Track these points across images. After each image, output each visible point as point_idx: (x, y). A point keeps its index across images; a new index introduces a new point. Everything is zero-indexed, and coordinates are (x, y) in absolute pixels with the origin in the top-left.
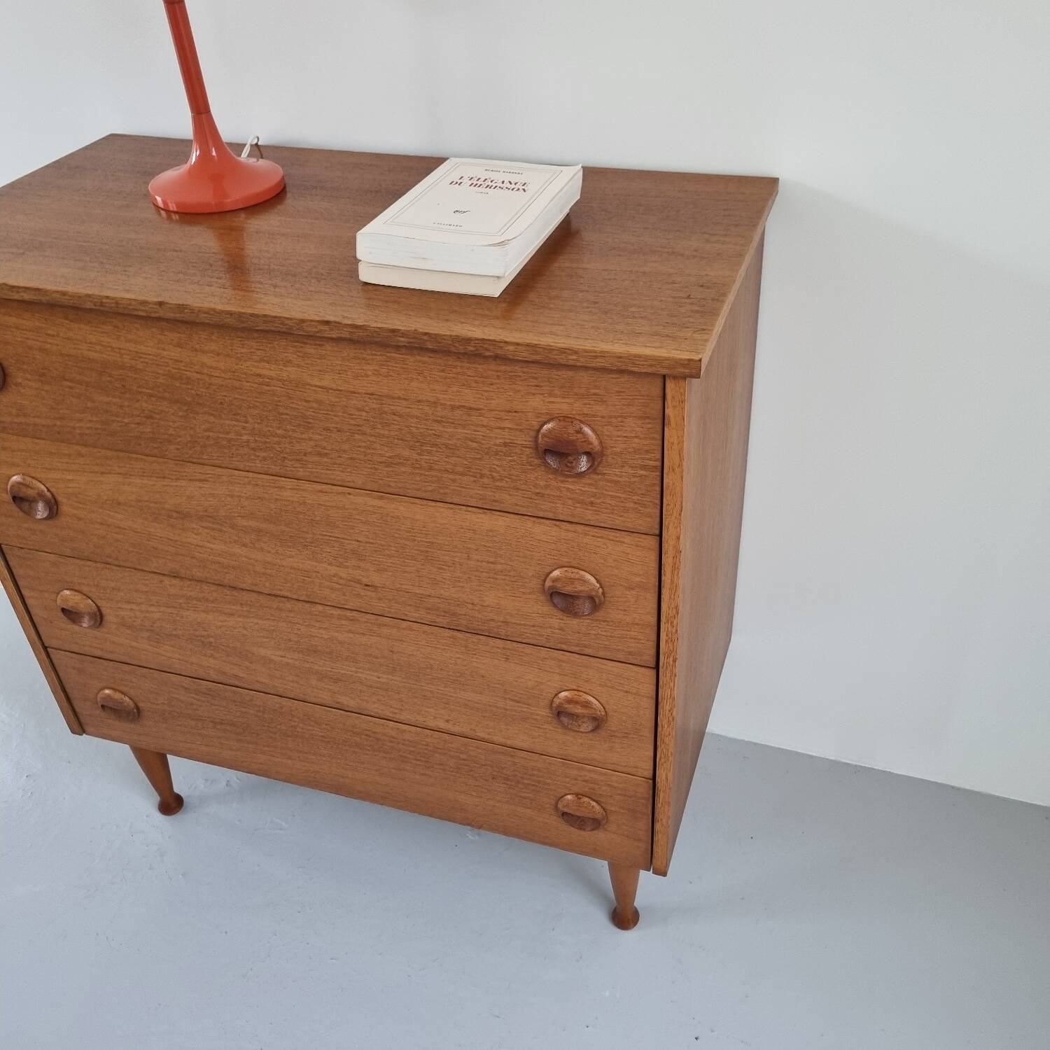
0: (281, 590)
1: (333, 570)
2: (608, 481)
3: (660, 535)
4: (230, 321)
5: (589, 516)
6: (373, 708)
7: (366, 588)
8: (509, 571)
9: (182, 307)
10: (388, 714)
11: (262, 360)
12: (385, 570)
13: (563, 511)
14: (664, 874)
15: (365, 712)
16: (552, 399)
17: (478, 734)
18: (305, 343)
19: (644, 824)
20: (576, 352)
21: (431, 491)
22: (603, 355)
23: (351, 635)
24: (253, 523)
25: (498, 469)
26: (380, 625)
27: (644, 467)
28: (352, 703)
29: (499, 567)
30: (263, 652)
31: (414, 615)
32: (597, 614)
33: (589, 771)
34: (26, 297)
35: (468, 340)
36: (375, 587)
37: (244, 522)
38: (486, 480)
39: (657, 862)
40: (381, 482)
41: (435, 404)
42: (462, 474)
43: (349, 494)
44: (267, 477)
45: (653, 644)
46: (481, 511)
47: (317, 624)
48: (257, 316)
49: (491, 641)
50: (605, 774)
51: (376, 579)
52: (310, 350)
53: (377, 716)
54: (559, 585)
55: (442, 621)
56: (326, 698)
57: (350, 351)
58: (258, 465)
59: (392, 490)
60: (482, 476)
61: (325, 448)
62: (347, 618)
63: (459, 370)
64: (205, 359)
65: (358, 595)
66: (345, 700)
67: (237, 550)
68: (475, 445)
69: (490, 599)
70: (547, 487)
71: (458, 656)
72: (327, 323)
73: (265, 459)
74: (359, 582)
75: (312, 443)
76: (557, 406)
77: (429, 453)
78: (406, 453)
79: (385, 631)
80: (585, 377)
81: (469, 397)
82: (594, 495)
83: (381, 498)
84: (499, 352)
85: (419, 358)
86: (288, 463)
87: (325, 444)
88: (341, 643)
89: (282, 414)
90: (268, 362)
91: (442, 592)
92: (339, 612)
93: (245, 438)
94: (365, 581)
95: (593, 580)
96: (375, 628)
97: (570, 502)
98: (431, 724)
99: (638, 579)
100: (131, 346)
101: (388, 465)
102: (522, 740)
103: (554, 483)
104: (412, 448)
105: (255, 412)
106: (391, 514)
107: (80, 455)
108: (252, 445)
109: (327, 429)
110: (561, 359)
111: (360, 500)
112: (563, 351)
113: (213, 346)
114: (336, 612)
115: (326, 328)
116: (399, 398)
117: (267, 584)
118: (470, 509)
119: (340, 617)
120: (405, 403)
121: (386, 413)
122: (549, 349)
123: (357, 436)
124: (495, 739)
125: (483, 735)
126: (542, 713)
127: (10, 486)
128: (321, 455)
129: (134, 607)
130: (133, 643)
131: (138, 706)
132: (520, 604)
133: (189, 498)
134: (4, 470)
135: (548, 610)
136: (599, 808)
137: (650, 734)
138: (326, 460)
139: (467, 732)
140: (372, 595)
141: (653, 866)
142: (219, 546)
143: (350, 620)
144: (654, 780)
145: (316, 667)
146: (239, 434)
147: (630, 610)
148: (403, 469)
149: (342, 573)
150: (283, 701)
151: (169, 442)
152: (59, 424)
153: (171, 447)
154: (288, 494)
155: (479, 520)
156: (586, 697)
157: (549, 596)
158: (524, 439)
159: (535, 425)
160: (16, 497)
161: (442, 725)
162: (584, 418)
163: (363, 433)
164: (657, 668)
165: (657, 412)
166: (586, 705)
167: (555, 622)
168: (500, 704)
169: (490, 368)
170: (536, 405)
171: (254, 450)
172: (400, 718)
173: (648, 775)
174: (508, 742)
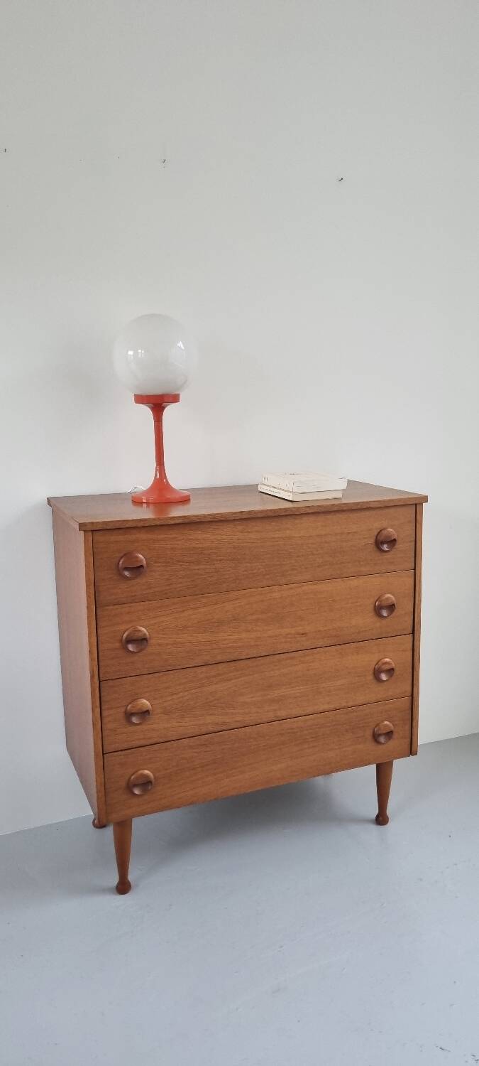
0: (260, 653)
1: (287, 630)
2: (399, 550)
3: (415, 569)
4: (270, 514)
5: (392, 568)
6: (295, 712)
7: (302, 636)
8: (362, 604)
9: (250, 512)
10: (301, 712)
11: (277, 530)
12: (311, 623)
13: (383, 568)
14: (416, 754)
15: (290, 717)
16: (382, 522)
17: (342, 705)
19: (408, 727)
21: (336, 574)
22: (400, 500)
23: (290, 668)
24: (254, 617)
25: (362, 556)
26: (305, 656)
27: (411, 542)
28: (284, 714)
29: (358, 604)
30: (243, 699)
32: (394, 613)
33: (387, 704)
34: (177, 521)
36: (306, 634)
37: (250, 618)
38: (357, 563)
39: (413, 748)
40: (316, 576)
41: (342, 534)
42: (348, 563)
43: (303, 586)
44: (267, 588)
45: (412, 621)
46: (354, 577)
47: (274, 668)
49: (353, 645)
50: (394, 703)
51: (307, 629)
52: (297, 521)
53: (296, 716)
54: (382, 602)
55: (333, 642)
56: (271, 716)
57: (312, 518)
58: (264, 583)
60: (356, 561)
61: (296, 566)
63: (352, 517)
64: (252, 536)
65: (297, 642)
66: (282, 713)
67: (244, 635)
68: (354, 548)
69: (354, 622)
70: (379, 559)
71: (337, 660)
72: (310, 506)
73: (268, 579)
74: (300, 634)
75: (291, 565)
76: (383, 524)
77: (338, 556)
78: (328, 559)
79: (307, 658)
80: (394, 510)
81: (355, 528)
82: (394, 558)
83: (316, 584)
84: (369, 506)
86: (278, 578)
87: (296, 564)
88: (284, 675)
89: (281, 554)
90: (279, 531)
91: (335, 625)
92: (287, 655)
93: (262, 570)
94: (301, 632)
95: (393, 597)
96: (302, 659)
97: (386, 564)
98: (321, 709)
99: (408, 592)
100: (219, 537)
101: (320, 566)
102: (361, 699)
103: (381, 557)
104: (331, 556)
105: (268, 556)
106: (319, 591)
107: (174, 604)
108: (264, 573)
109: (299, 556)
110: (388, 504)
111: (307, 587)
112: (389, 500)
113: (256, 528)
114: (285, 656)
115: (308, 509)
116: (329, 535)
118: (351, 578)
119: (287, 659)
120: (331, 536)
121: (323, 543)
123: (310, 557)
124: (349, 704)
125: (344, 704)
126: (371, 677)
127: (125, 635)
128: (293, 570)
129: (175, 697)
130: (166, 725)
131: (155, 778)
132: (364, 621)
133: (227, 612)
134: (123, 627)
135: (376, 619)
136: (391, 725)
137: (411, 670)
138: (295, 572)
139: (337, 706)
140: (304, 639)
141: (412, 750)
142: (235, 636)
143: (292, 658)
144: (412, 695)
145: (269, 697)
146: (259, 569)
147: (404, 607)
148: (326, 567)
149: (293, 631)
150: (248, 730)
151: (224, 582)
152: (168, 588)
153: (224, 585)
154: (276, 595)
155: (354, 582)
156: (387, 660)
157: (377, 610)
158: (372, 541)
159: (376, 534)
160: (129, 641)
161: (326, 707)
162: (392, 527)
163: (313, 554)
164: (414, 633)
165: (414, 518)
166: (389, 663)
167: (378, 625)
168: (353, 681)
169: (362, 514)
170: (377, 525)
171: (264, 575)
172: (307, 712)
173: (410, 694)
174: (355, 703)
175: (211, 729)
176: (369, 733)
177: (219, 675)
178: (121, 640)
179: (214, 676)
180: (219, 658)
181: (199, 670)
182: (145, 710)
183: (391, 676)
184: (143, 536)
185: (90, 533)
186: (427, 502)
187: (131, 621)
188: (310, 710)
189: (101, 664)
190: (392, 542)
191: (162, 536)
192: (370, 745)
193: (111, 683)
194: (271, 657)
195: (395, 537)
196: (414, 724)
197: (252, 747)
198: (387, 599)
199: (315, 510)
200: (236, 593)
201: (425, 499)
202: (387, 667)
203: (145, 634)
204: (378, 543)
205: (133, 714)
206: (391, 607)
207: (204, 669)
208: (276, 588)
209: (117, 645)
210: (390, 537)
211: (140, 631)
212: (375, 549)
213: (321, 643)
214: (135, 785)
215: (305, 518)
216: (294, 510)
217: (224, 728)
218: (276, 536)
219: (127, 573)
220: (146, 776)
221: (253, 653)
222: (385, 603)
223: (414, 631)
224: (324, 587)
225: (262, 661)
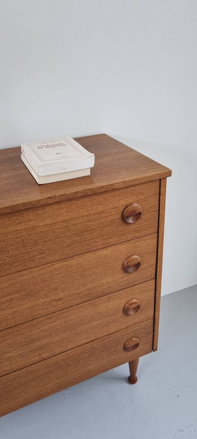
0: (19, 322)
1: (42, 301)
2: (144, 220)
3: (158, 232)
4: (7, 211)
5: (138, 235)
6: (57, 351)
7: (57, 301)
8: (111, 267)
10: (63, 350)
11: (18, 223)
12: (65, 290)
13: (129, 237)
14: (156, 350)
15: (53, 355)
16: (127, 199)
17: (98, 337)
18: (37, 210)
19: (151, 336)
20: (137, 180)
21: (85, 250)
22: (145, 178)
23: (49, 325)
24: (8, 298)
25: (109, 231)
26: (61, 314)
27: (154, 211)
28: (47, 355)
30: (7, 356)
31: (76, 302)
32: (139, 269)
33: (135, 327)
35: (103, 187)
36: (61, 299)
37: (4, 299)
38: (105, 237)
39: (154, 348)
40: (66, 254)
41: (88, 215)
42: (96, 238)
43: (53, 265)
44: (17, 273)
45: (154, 271)
46: (103, 249)
47: (35, 328)
48: (20, 204)
49: (104, 297)
50: (140, 325)
51: (61, 295)
52: (39, 212)
53: (58, 354)
55: (86, 299)
56: (37, 359)
57: (56, 207)
58: (13, 270)
59: (71, 256)
60: (103, 236)
61: (44, 250)
62: (48, 318)
63: (97, 200)
65: (55, 306)
68: (101, 225)
69: (104, 282)
70: (124, 231)
71: (91, 310)
72: (50, 198)
73: (16, 266)
74: (54, 300)
75: (38, 250)
76: (129, 201)
77: (85, 235)
78: (76, 239)
79: (64, 315)
80: (137, 187)
81: (100, 208)
82: (139, 227)
83: (65, 261)
84: (113, 188)
85: (83, 200)
86: (27, 263)
87: (44, 249)
88: (44, 331)
89: (26, 243)
90: (20, 223)
91: (87, 287)
92: (45, 317)
93: (7, 260)
95: (139, 258)
96: (60, 316)
97: (132, 233)
98: (80, 344)
99: (151, 250)
101: (69, 246)
102: (113, 330)
103: (127, 228)
104: (79, 236)
105: (13, 247)
106: (70, 265)
108: (11, 262)
109: (46, 242)
110: (133, 183)
111: (57, 266)
112: (133, 180)
114: (43, 319)
115: (50, 200)
116: (75, 218)
117: (13, 322)
118: (99, 250)
119: (45, 320)
120: (77, 219)
121: (69, 226)
122: (130, 181)
123: (58, 240)
124: (104, 335)
125: (99, 336)
126: (121, 314)
128: (42, 254)
132: (115, 278)
135: (123, 275)
136: (138, 339)
137: (153, 303)
139: (94, 338)
140: (60, 302)
145: (33, 348)
146: (4, 260)
147: (148, 263)
148: (75, 245)
149: (48, 300)
150: (19, 372)
154: (26, 277)
155: (103, 252)
156: (135, 301)
157: (125, 269)
158: (119, 216)
159: (122, 210)
161: (84, 341)
162: (137, 202)
163: (60, 237)
164: (156, 278)
165: (158, 192)
166: (136, 303)
167: (125, 279)
168: (106, 320)
169: (108, 195)
170: (123, 203)
171: (11, 264)
172: (67, 349)
173: (153, 317)
174: (108, 333)
176: (121, 347)
183: (137, 311)
186: (170, 175)
190: (137, 215)
192: (122, 354)
195: (141, 210)
196: (155, 334)
197: (23, 382)
198: (133, 260)
199: (57, 200)
201: (169, 173)
202: (134, 306)
204: (124, 218)
206: (137, 266)
208: (26, 272)
210: (135, 211)
212: (121, 223)
216: (34, 203)
218: (21, 228)
222: (131, 263)
224: (73, 262)
225: (22, 327)
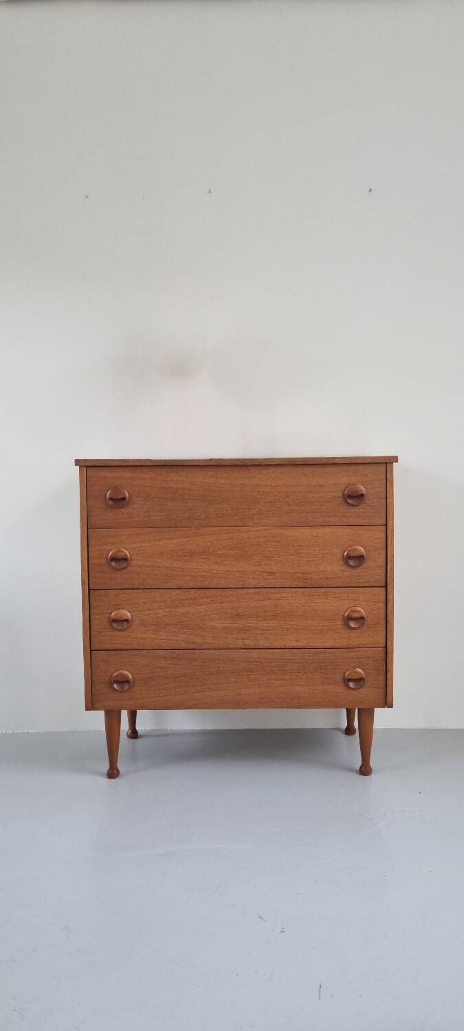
0: (229, 584)
1: (256, 568)
2: (368, 505)
3: (386, 525)
5: (362, 522)
6: (262, 643)
7: (269, 574)
10: (268, 645)
11: (244, 478)
12: (278, 563)
13: (352, 521)
14: (392, 707)
15: (257, 647)
16: (349, 478)
17: (311, 645)
19: (382, 678)
21: (302, 522)
23: (258, 602)
24: (223, 552)
25: (329, 508)
26: (272, 593)
27: (381, 499)
28: (252, 643)
29: (326, 552)
30: (212, 623)
32: (364, 565)
33: (359, 651)
36: (273, 573)
37: (220, 552)
38: (324, 514)
39: (388, 701)
40: (283, 522)
41: (308, 486)
42: (315, 513)
43: (270, 529)
44: (235, 528)
45: (384, 575)
46: (321, 527)
47: (244, 600)
49: (320, 590)
50: (366, 651)
51: (274, 568)
52: (263, 471)
53: (264, 648)
54: (351, 552)
55: (300, 584)
56: (240, 644)
57: (279, 470)
58: (233, 523)
60: (323, 512)
61: (263, 511)
64: (222, 481)
65: (265, 579)
66: (249, 642)
67: (213, 567)
68: (321, 500)
69: (321, 569)
70: (346, 512)
71: (305, 602)
73: (236, 520)
74: (267, 572)
75: (258, 510)
76: (351, 480)
77: (304, 506)
78: (294, 507)
79: (274, 596)
80: (360, 467)
81: (321, 481)
82: (364, 513)
83: (283, 529)
84: (334, 462)
86: (246, 520)
87: (263, 509)
88: (252, 608)
89: (248, 499)
90: (246, 478)
91: (302, 569)
93: (230, 512)
94: (269, 570)
95: (362, 549)
96: (270, 596)
97: (355, 517)
98: (289, 644)
99: (379, 546)
100: (191, 480)
101: (287, 513)
102: (330, 643)
103: (349, 511)
104: (297, 505)
105: (236, 500)
106: (285, 535)
107: (151, 532)
108: (233, 514)
109: (266, 502)
111: (274, 531)
113: (225, 475)
114: (253, 590)
116: (295, 485)
118: (317, 527)
119: (255, 593)
120: (297, 487)
121: (289, 492)
123: (277, 504)
124: (318, 645)
125: (313, 644)
126: (340, 623)
127: (110, 555)
128: (261, 514)
129: (151, 612)
130: (144, 635)
131: (133, 679)
132: (334, 568)
133: (198, 545)
134: (108, 547)
135: (344, 568)
136: (363, 673)
137: (384, 623)
138: (262, 516)
139: (305, 644)
140: (272, 577)
141: (387, 702)
142: (205, 567)
143: (260, 593)
144: (386, 647)
145: (238, 626)
146: (228, 511)
147: (376, 560)
148: (293, 514)
149: (259, 569)
150: (217, 652)
151: (196, 519)
152: (147, 519)
153: (196, 521)
154: (243, 534)
155: (321, 531)
156: (359, 609)
157: (346, 560)
158: (339, 495)
159: (344, 488)
160: (113, 559)
161: (294, 644)
162: (361, 483)
163: (279, 502)
164: (386, 587)
165: (384, 477)
166: (359, 612)
167: (347, 573)
168: (322, 624)
169: (329, 469)
170: (345, 480)
171: (232, 516)
172: (274, 646)
173: (383, 646)
174: (324, 645)
175: (183, 645)
176: (339, 677)
177: (191, 599)
178: (107, 558)
179: (187, 600)
180: (191, 585)
181: (173, 592)
182: (125, 618)
183: (362, 624)
184: (126, 474)
185: (85, 469)
186: (397, 461)
187: (115, 544)
188: (279, 644)
189: (91, 575)
190: (360, 497)
191: (142, 475)
192: (341, 689)
193: (98, 592)
194: (240, 590)
195: (364, 493)
196: (388, 674)
197: (221, 669)
198: (356, 550)
200: (207, 529)
201: (395, 459)
202: (356, 615)
203: (126, 555)
204: (346, 498)
205: (114, 621)
206: (360, 558)
207: (177, 592)
208: (244, 529)
209: (104, 562)
210: (357, 492)
211: (123, 552)
212: (343, 502)
213: (288, 584)
214: (116, 682)
215: (272, 469)
217: (195, 647)
218: (244, 483)
219: (111, 502)
220: (126, 676)
221: (223, 584)
222: (352, 554)
223: (386, 585)
224: (291, 533)
225: (231, 593)
